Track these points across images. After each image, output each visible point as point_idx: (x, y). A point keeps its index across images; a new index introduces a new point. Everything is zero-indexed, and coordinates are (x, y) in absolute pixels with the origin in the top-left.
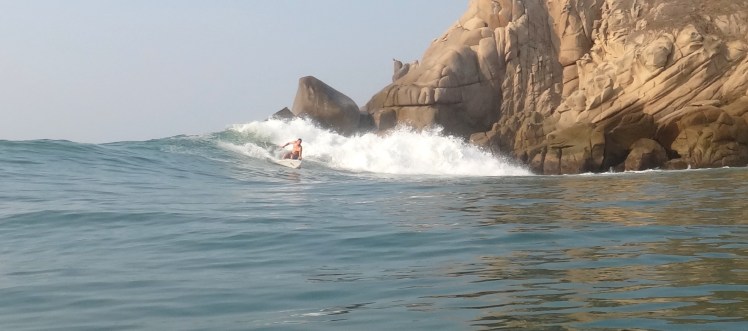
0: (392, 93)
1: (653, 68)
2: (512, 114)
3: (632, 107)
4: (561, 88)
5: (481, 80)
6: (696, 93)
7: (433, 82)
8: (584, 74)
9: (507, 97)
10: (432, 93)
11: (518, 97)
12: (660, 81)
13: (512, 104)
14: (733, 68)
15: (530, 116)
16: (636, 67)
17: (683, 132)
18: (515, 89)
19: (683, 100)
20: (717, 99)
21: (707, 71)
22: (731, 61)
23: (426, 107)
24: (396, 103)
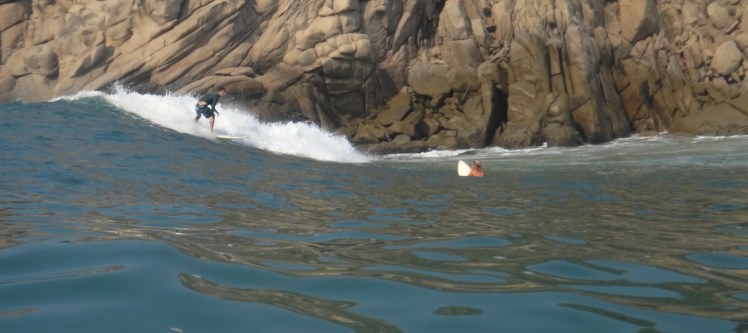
1: (163, 20)
3: (136, 74)
6: (219, 57)
8: (43, 20)
12: (175, 38)
14: (264, 23)
16: (137, 18)
19: (203, 66)
20: (247, 65)
21: (234, 27)
22: (261, 14)
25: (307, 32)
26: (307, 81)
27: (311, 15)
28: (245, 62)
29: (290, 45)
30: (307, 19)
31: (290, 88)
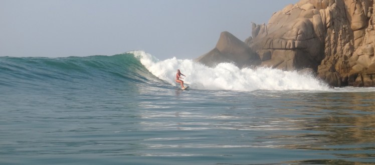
0: (269, 42)
2: (330, 55)
4: (353, 42)
5: (315, 37)
7: (294, 37)
9: (328, 46)
10: (294, 43)
11: (334, 46)
13: (331, 50)
15: (341, 57)
18: (332, 42)
23: (290, 50)
24: (271, 47)
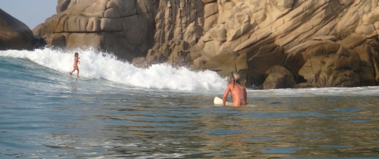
0: (62, 21)
1: (283, 8)
2: (163, 41)
3: (267, 39)
4: (203, 21)
5: (139, 13)
6: (316, 30)
7: (99, 13)
8: (223, 11)
9: (160, 27)
10: (99, 22)
11: (169, 28)
12: (289, 19)
13: (164, 33)
14: (345, 10)
15: (179, 44)
16: (269, 7)
17: (309, 61)
18: (166, 21)
19: (306, 35)
20: (333, 35)
21: (325, 12)
22: (343, 5)
23: (93, 34)
24: (66, 30)
25: (370, 15)
26: (368, 44)
27: (373, 5)
28: (332, 32)
29: (360, 23)
30: (371, 8)
31: (357, 48)
